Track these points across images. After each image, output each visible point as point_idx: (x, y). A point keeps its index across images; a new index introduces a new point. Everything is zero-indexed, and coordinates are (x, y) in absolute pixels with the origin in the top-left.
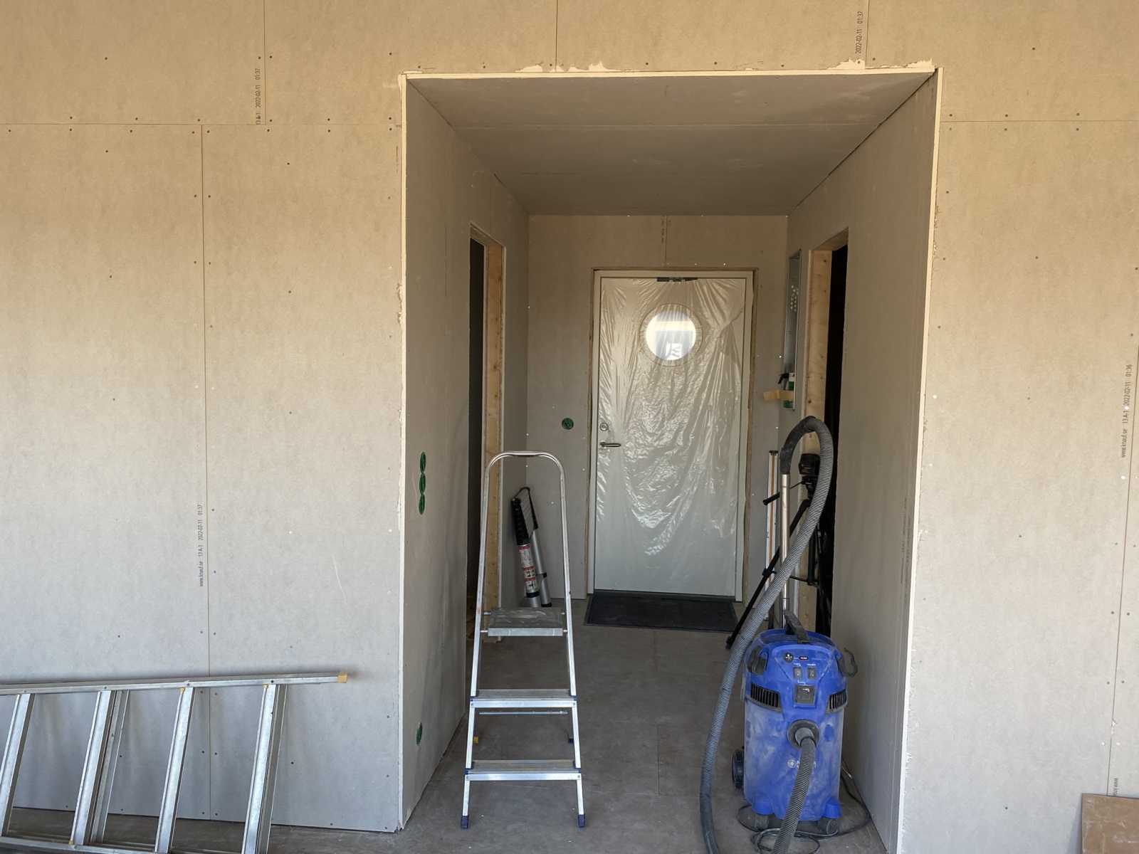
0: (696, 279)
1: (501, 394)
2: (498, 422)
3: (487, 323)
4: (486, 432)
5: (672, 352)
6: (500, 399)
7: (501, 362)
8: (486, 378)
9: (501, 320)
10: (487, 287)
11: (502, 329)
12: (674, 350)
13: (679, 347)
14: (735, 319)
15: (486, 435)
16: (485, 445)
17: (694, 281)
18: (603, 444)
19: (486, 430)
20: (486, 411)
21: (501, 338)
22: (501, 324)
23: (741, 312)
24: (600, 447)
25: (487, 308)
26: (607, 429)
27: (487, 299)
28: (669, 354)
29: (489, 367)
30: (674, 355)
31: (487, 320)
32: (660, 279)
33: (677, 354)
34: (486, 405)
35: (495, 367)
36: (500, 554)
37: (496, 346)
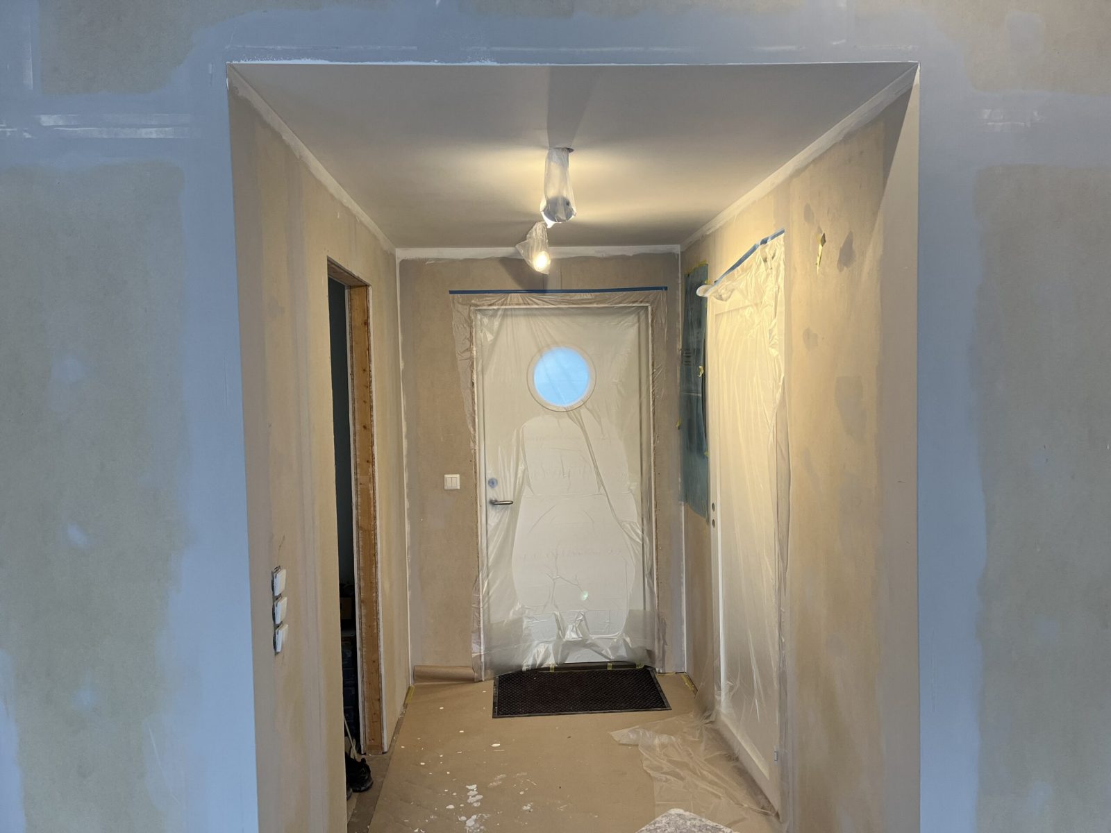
1: (373, 458)
2: (371, 492)
3: (352, 374)
4: (357, 505)
6: (373, 465)
7: (372, 421)
8: (355, 440)
9: (370, 371)
10: (351, 333)
11: (371, 382)
15: (357, 509)
16: (357, 522)
18: (493, 503)
19: (357, 502)
20: (356, 480)
21: (371, 392)
22: (370, 376)
24: (488, 504)
25: (352, 357)
26: (496, 485)
27: (352, 347)
29: (357, 426)
31: (352, 371)
34: (356, 474)
35: (365, 427)
37: (365, 402)
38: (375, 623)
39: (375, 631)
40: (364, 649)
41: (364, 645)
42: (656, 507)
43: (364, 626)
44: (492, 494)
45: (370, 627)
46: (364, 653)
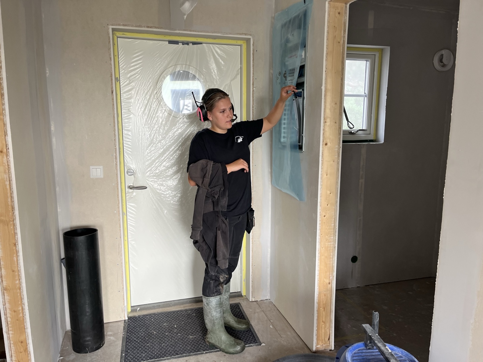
0: (201, 43)
6: (7, 155)
12: (186, 106)
13: (190, 104)
14: (234, 79)
17: (199, 45)
18: (131, 188)
23: (238, 73)
24: (127, 189)
32: (171, 42)
33: (189, 109)
36: (29, 331)
38: (20, 308)
39: (21, 315)
40: (10, 332)
41: (10, 329)
43: (8, 311)
44: (130, 181)
45: (15, 312)
46: (11, 336)
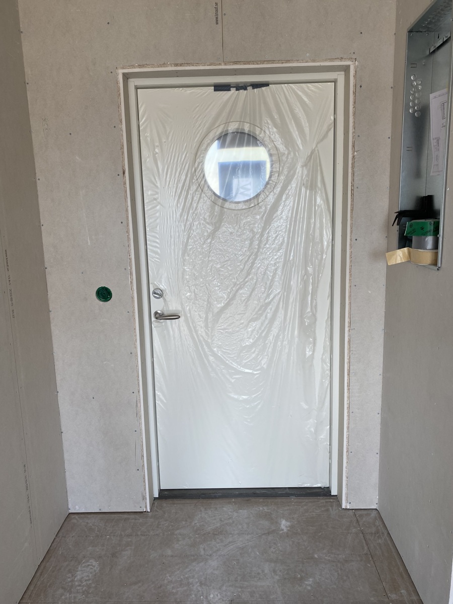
0: (266, 84)
5: (241, 190)
12: (242, 188)
13: (250, 184)
14: (322, 140)
17: (264, 88)
18: (160, 316)
23: (330, 130)
24: (153, 319)
26: (161, 296)
28: (237, 194)
30: (242, 193)
32: (219, 88)
33: (248, 193)
42: (350, 326)
44: (158, 305)
